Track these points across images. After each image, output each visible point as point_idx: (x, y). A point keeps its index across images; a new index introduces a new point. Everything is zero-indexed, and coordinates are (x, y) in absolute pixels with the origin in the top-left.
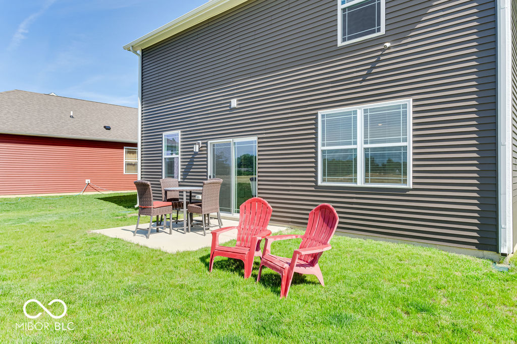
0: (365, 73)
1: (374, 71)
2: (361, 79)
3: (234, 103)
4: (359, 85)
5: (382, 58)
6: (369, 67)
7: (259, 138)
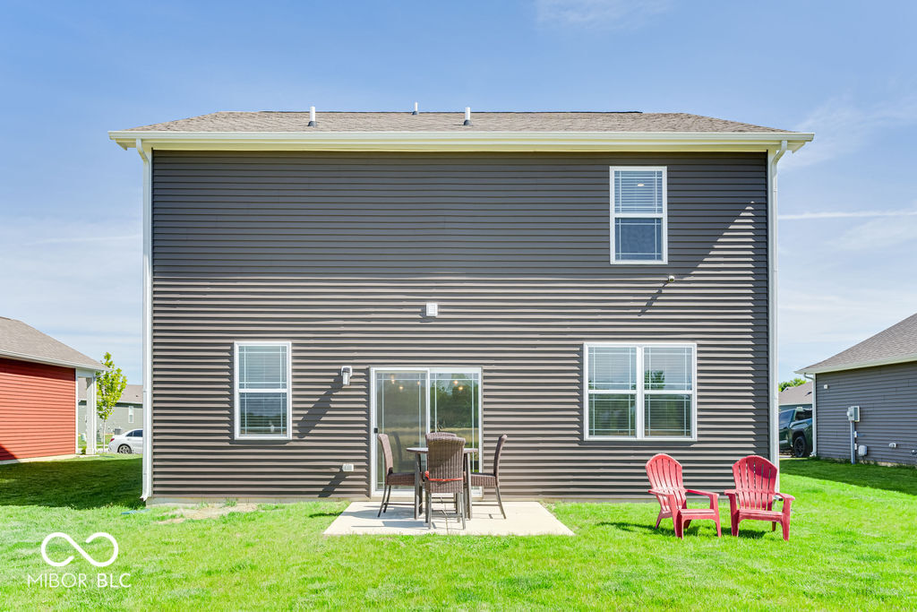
0: (645, 304)
1: (655, 304)
2: (640, 311)
3: (432, 309)
4: (636, 317)
5: (664, 291)
6: (649, 298)
7: (485, 371)
